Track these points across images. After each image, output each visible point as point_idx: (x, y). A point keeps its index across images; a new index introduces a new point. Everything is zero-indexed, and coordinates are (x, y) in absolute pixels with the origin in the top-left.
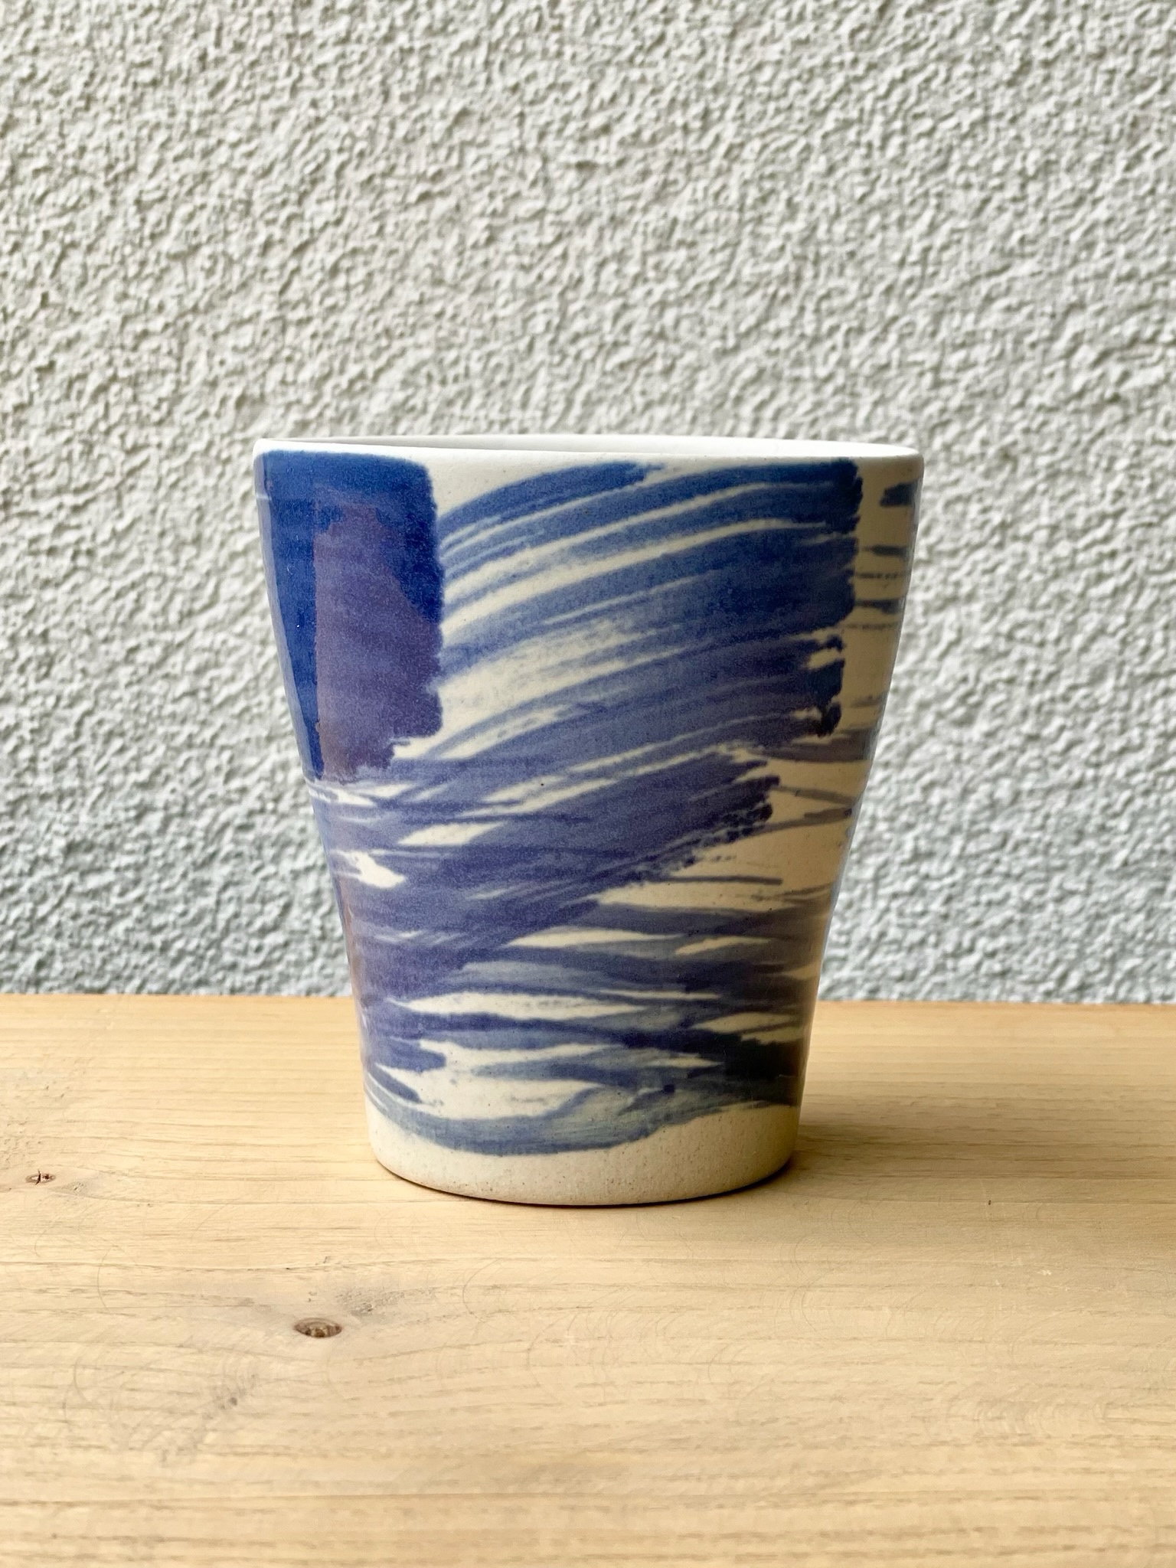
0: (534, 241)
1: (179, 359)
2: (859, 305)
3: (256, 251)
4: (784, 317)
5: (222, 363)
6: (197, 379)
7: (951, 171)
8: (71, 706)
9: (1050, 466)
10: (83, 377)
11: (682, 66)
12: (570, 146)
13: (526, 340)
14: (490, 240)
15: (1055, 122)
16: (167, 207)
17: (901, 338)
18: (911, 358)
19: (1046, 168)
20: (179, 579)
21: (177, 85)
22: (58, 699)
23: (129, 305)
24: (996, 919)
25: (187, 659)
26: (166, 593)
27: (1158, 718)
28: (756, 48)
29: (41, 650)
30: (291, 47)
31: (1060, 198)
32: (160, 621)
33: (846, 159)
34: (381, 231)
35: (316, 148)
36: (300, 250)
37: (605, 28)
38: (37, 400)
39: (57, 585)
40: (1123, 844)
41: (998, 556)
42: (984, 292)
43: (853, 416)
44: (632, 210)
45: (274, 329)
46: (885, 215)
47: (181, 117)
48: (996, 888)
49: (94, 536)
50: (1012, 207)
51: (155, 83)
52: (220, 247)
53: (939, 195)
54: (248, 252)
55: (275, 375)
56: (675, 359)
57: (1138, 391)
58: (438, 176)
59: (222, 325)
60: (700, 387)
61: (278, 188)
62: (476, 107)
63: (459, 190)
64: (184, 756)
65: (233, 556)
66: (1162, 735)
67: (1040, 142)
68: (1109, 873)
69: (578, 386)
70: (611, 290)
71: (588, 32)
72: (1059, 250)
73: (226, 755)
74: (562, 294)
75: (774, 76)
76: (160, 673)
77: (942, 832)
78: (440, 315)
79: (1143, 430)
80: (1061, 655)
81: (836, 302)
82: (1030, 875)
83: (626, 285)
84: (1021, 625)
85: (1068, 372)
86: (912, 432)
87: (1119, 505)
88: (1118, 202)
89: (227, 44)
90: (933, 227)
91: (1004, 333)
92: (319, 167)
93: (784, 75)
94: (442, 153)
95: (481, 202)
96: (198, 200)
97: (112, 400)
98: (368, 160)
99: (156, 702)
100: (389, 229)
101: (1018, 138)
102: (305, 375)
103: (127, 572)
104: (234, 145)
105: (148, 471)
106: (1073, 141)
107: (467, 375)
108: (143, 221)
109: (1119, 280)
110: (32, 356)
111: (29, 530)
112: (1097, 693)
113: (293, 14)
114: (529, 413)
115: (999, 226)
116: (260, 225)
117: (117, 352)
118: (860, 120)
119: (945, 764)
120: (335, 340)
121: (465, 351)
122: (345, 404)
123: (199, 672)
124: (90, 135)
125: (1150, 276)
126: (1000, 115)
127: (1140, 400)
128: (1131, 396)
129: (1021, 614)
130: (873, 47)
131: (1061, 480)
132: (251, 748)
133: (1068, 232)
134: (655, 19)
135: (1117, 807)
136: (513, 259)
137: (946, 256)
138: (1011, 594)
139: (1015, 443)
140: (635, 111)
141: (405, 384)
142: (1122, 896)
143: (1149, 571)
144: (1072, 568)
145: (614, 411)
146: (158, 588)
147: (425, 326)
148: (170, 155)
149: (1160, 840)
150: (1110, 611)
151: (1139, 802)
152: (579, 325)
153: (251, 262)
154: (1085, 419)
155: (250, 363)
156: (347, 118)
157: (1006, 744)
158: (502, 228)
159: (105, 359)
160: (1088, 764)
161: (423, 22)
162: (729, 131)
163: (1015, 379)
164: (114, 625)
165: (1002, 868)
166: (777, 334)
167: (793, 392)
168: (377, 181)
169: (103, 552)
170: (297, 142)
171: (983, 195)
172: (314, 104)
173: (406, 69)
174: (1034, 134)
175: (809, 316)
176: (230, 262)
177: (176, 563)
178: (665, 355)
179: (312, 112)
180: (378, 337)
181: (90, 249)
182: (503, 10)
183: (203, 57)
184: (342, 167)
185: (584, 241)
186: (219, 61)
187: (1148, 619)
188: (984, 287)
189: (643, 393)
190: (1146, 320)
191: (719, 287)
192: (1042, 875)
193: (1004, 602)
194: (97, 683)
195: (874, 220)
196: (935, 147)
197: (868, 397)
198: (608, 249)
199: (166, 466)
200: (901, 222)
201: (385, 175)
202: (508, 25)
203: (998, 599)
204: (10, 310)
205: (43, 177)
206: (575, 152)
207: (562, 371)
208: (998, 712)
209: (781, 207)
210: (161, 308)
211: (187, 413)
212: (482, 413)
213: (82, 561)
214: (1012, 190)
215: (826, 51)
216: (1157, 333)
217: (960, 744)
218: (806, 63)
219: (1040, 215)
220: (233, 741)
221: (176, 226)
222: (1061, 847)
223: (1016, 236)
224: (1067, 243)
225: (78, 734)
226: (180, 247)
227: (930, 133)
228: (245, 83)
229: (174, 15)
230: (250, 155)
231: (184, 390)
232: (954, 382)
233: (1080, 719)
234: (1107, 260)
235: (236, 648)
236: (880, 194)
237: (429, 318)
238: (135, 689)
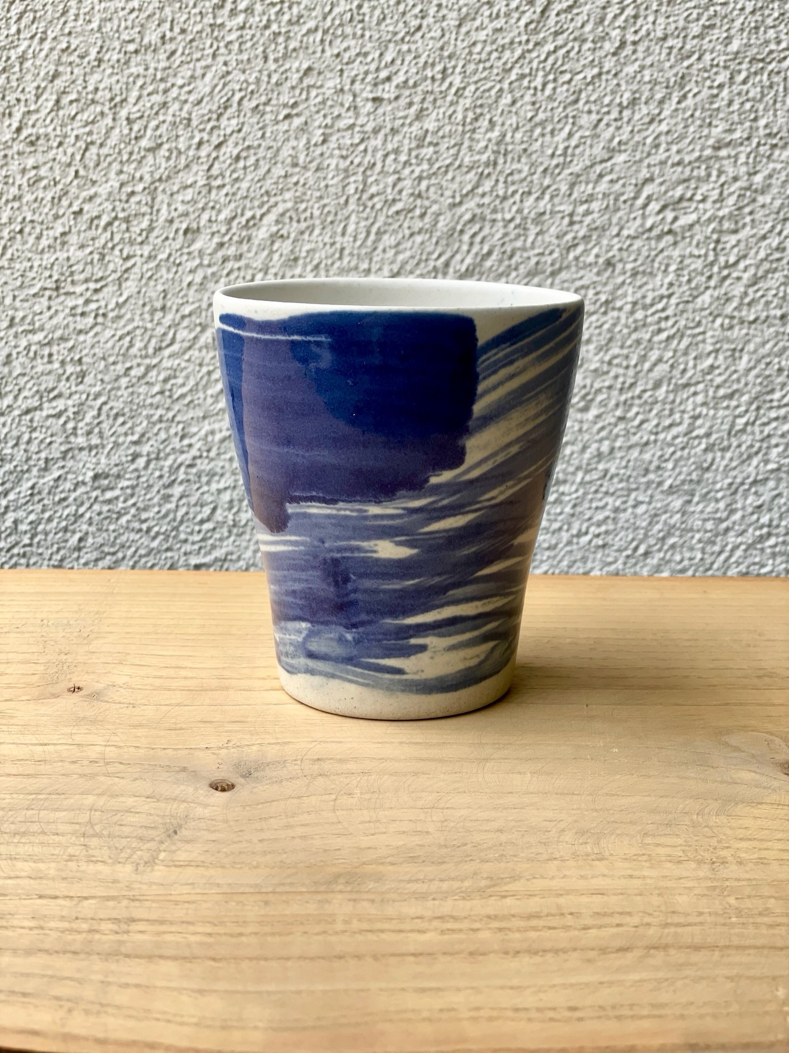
0: (349, 142)
1: (152, 207)
2: (529, 179)
3: (194, 147)
4: (487, 185)
5: (176, 210)
6: (162, 219)
7: (581, 103)
8: (95, 399)
9: (633, 269)
10: (98, 217)
11: (431, 43)
12: (369, 88)
13: (344, 198)
14: (324, 142)
15: (639, 76)
16: (143, 122)
17: (552, 197)
18: (557, 209)
19: (633, 102)
20: (153, 330)
21: (149, 52)
22: (88, 395)
23: (124, 177)
24: (600, 516)
25: (159, 374)
26: (147, 338)
27: (690, 407)
28: (473, 33)
29: (78, 369)
30: (213, 31)
31: (641, 119)
32: (144, 353)
33: (522, 96)
34: (263, 136)
35: (227, 89)
36: (218, 146)
37: (388, 21)
38: (73, 230)
39: (87, 333)
40: (670, 476)
41: (604, 319)
42: (598, 172)
43: (525, 241)
44: (403, 125)
45: (204, 191)
46: (544, 128)
47: (151, 71)
48: (601, 499)
49: (106, 306)
50: (614, 124)
51: (136, 52)
52: (174, 145)
53: (574, 117)
54: (189, 147)
55: (205, 217)
56: (427, 208)
57: (682, 227)
58: (295, 105)
59: (175, 188)
60: (440, 225)
61: (206, 111)
62: (316, 65)
63: (307, 113)
64: (158, 426)
65: (183, 317)
66: (691, 417)
67: (630, 87)
68: (662, 492)
69: (373, 224)
70: (391, 170)
71: (378, 24)
72: (640, 148)
73: (181, 426)
74: (364, 172)
75: (483, 49)
76: (144, 381)
77: (571, 469)
78: (296, 184)
79: (685, 249)
80: (637, 373)
81: (516, 177)
82: (619, 493)
83: (399, 167)
84: (616, 357)
85: (644, 217)
86: (557, 250)
87: (671, 291)
88: (673, 121)
89: (177, 30)
90: (570, 135)
91: (609, 195)
92: (228, 100)
93: (488, 49)
94: (297, 92)
95: (319, 120)
96: (161, 118)
97: (115, 230)
98: (256, 96)
99: (142, 397)
100: (268, 134)
101: (618, 85)
102: (222, 217)
103: (124, 326)
104: (181, 87)
105: (136, 270)
106: (649, 86)
107: (312, 217)
108: (131, 129)
109: (673, 165)
110: (70, 205)
111: (70, 302)
112: (657, 394)
113: (213, 12)
114: (346, 238)
115: (607, 134)
116: (196, 133)
117: (117, 203)
118: (530, 74)
119: (573, 433)
120: (238, 197)
121: (310, 204)
122: (244, 233)
123: (166, 381)
124: (101, 81)
125: (690, 163)
126: (608, 72)
127: (683, 233)
128: (678, 230)
129: (616, 351)
130: (538, 33)
131: (639, 277)
132: (194, 423)
133: (645, 138)
134: (416, 17)
135: (667, 456)
136: (337, 152)
137: (577, 151)
138: (611, 340)
139: (614, 256)
140: (405, 68)
141: (277, 222)
142: (668, 504)
143: (686, 327)
144: (644, 325)
145: (393, 238)
146: (142, 335)
147: (288, 190)
148: (145, 92)
149: (690, 474)
150: (665, 349)
151: (679, 454)
152: (373, 189)
153: (191, 153)
154: (653, 243)
155: (191, 210)
156: (244, 72)
157: (607, 422)
158: (331, 134)
159: (110, 207)
160: (651, 433)
161: (286, 17)
162: (457, 80)
163: (615, 220)
164: (118, 355)
165: (604, 489)
166: (483, 195)
167: (491, 227)
168: (261, 108)
169: (111, 315)
170: (216, 86)
171: (599, 117)
172: (225, 64)
173: (276, 44)
174: (627, 82)
175: (501, 185)
176: (180, 153)
177: (152, 321)
178: (421, 207)
179: (224, 68)
180: (262, 196)
181: (101, 145)
182: (331, 10)
183: (163, 37)
184: (242, 99)
185: (377, 142)
186: (172, 39)
187: (686, 353)
188: (598, 169)
189: (409, 228)
190: (688, 187)
191: (451, 169)
192: (625, 493)
193: (607, 344)
194: (109, 387)
195: (538, 131)
196: (572, 90)
197: (533, 230)
198: (390, 147)
199: (145, 267)
200: (552, 132)
201: (265, 104)
202: (334, 19)
203: (603, 343)
204: (58, 179)
205: (75, 104)
206: (371, 92)
207: (364, 215)
208: (603, 404)
209: (486, 123)
210: (141, 178)
211: (157, 237)
212: (320, 238)
213: (100, 319)
214: (614, 114)
215: (511, 35)
216: (693, 195)
217: (581, 422)
218: (500, 42)
219: (630, 128)
220: (185, 418)
221: (149, 132)
222: (636, 478)
223: (616, 140)
224: (644, 144)
225: (99, 415)
226: (152, 144)
227: (569, 82)
228: (187, 52)
229: (147, 13)
230: (190, 92)
231: (155, 225)
232: (581, 222)
233: (647, 408)
234: (667, 154)
235: (185, 368)
236: (541, 116)
237: (291, 185)
238: (130, 390)
